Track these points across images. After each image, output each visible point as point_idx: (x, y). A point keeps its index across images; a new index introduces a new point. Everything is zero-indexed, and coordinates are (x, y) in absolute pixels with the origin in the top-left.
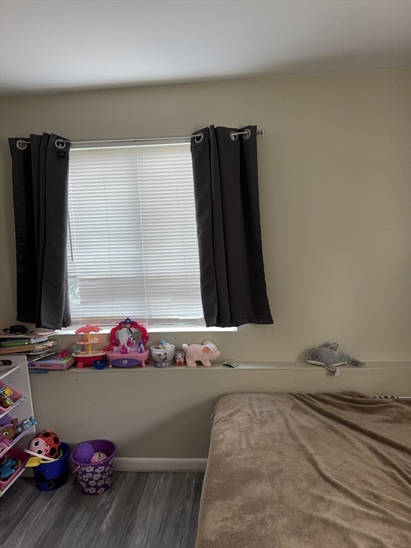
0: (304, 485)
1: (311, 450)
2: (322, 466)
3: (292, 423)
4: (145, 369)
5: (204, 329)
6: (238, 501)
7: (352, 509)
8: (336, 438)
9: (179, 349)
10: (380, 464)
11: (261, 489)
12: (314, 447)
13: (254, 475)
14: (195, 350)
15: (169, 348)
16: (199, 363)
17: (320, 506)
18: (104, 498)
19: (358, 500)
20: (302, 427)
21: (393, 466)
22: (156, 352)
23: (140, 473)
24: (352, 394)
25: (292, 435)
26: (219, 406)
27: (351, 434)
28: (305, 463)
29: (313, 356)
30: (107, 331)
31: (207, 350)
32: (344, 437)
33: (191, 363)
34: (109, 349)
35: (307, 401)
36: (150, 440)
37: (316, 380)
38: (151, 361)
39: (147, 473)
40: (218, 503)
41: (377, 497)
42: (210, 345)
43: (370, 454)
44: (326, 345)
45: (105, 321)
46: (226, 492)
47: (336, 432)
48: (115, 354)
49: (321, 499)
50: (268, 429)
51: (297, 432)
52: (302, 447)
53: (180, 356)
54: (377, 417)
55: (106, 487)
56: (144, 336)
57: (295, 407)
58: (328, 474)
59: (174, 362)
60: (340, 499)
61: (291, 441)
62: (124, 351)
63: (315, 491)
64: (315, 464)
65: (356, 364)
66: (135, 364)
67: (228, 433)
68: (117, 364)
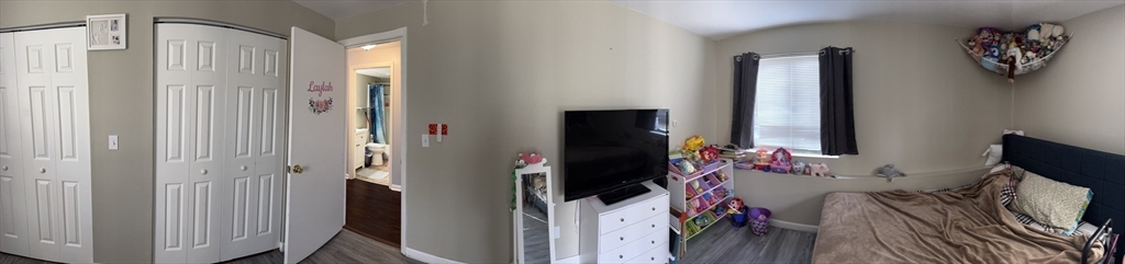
0: (868, 246)
1: (873, 225)
2: (878, 233)
3: (866, 209)
4: (789, 175)
5: (821, 156)
6: (833, 254)
7: (889, 259)
8: (888, 217)
9: (807, 166)
10: (907, 230)
11: (845, 248)
12: (876, 223)
13: (842, 239)
14: (816, 167)
15: (802, 165)
16: (818, 174)
17: (875, 258)
18: (763, 239)
19: (893, 253)
20: (870, 212)
21: (913, 230)
22: (795, 166)
23: (783, 229)
24: (900, 191)
25: (865, 217)
26: (827, 199)
27: (896, 214)
28: (870, 232)
29: (880, 172)
30: (771, 153)
31: (822, 167)
32: (892, 216)
33: (813, 174)
34: (771, 162)
35: (875, 196)
36: (790, 212)
37: (881, 185)
38: (792, 171)
39: (787, 230)
40: (822, 255)
41: (903, 251)
42: (824, 165)
43: (903, 224)
44: (887, 166)
45: (771, 148)
46: (827, 249)
47: (888, 213)
48: (774, 165)
49: (875, 253)
50: (851, 213)
51: (867, 214)
52: (869, 223)
53: (807, 170)
54: (911, 203)
55: (765, 233)
56: (789, 158)
57: (869, 200)
58: (880, 239)
59: (804, 173)
60: (885, 253)
61: (863, 220)
62: (779, 164)
63: (873, 249)
64: (874, 233)
65: (903, 175)
66: (784, 172)
67: (831, 214)
68: (775, 171)
